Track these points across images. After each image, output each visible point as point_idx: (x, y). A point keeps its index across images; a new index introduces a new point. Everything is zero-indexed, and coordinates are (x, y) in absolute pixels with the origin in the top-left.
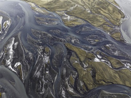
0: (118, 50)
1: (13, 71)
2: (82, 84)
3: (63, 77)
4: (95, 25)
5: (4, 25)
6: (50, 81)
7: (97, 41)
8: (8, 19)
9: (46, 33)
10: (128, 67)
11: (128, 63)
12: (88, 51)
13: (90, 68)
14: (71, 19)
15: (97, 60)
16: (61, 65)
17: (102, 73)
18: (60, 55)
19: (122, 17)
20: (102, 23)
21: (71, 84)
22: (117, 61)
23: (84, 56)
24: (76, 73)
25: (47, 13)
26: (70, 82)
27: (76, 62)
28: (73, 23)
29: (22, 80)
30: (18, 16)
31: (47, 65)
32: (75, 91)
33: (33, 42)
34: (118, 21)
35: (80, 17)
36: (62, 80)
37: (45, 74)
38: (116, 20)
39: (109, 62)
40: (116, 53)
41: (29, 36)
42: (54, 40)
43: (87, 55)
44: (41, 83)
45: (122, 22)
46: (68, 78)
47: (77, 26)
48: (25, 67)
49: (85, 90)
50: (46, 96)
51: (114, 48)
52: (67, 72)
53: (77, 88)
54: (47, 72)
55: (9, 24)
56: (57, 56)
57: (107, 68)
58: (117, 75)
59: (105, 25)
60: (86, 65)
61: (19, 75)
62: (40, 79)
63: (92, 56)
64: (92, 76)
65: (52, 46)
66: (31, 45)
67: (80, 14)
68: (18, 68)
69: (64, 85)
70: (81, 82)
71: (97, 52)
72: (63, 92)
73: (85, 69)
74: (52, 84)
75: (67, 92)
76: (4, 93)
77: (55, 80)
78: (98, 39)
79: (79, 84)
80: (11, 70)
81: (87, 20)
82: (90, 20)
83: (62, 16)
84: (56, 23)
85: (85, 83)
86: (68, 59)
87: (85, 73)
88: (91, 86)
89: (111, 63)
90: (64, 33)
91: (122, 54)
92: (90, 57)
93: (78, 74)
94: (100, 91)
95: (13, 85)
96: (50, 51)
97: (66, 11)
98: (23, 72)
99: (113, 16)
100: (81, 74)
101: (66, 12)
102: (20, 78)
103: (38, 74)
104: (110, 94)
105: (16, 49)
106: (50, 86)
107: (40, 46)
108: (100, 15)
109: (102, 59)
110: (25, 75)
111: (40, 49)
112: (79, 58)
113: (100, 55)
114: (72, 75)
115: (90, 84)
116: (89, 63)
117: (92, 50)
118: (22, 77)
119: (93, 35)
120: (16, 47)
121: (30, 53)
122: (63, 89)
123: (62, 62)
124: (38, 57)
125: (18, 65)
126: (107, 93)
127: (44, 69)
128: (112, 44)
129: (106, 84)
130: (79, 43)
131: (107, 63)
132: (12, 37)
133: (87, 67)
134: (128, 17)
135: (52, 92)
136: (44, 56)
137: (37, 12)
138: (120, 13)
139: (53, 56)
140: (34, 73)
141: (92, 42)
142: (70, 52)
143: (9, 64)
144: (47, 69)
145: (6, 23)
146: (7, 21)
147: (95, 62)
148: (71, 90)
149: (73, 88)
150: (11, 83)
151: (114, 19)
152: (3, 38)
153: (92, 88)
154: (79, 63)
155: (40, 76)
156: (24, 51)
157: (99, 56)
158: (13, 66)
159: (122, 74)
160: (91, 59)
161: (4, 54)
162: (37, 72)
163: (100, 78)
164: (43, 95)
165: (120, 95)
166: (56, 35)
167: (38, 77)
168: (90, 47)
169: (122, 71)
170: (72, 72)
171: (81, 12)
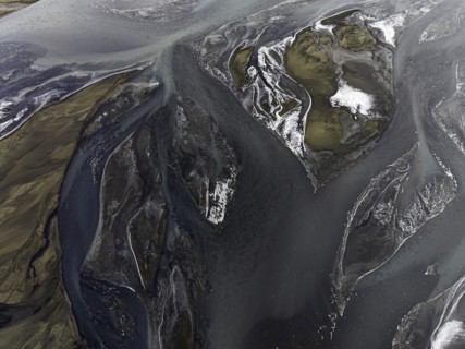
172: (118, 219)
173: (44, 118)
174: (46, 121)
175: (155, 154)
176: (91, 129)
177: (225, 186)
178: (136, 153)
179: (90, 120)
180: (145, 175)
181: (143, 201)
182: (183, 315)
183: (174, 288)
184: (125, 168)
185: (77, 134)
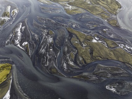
0: (114, 34)
1: (22, 49)
2: (81, 59)
3: (64, 53)
4: (94, 13)
5: (12, 13)
6: (53, 56)
7: (95, 26)
8: (15, 8)
9: (50, 19)
10: (121, 47)
11: (122, 44)
12: (87, 34)
13: (89, 47)
14: (73, 8)
15: (94, 41)
16: (63, 45)
17: (99, 51)
18: (62, 37)
19: (118, 8)
20: (101, 12)
21: (71, 58)
22: (113, 42)
23: (83, 38)
24: (76, 51)
25: (51, 3)
26: (70, 57)
27: (76, 42)
28: (74, 12)
29: (29, 56)
30: (24, 6)
31: (51, 44)
32: (75, 64)
33: (38, 27)
34: (115, 10)
35: (81, 7)
36: (64, 56)
37: (49, 51)
38: (113, 9)
39: (105, 43)
40: (112, 36)
41: (34, 22)
42: (57, 25)
43: (86, 37)
44: (45, 57)
45: (118, 12)
46: (69, 55)
47: (78, 14)
48: (32, 46)
49: (84, 63)
50: (50, 68)
51: (110, 32)
52: (68, 50)
53: (76, 62)
54: (51, 50)
55: (16, 12)
56: (59, 38)
57: (103, 47)
58: (112, 53)
59: (103, 14)
60: (85, 45)
61: (27, 51)
62: (45, 54)
63: (90, 38)
64: (90, 53)
65: (55, 29)
66: (37, 29)
67: (81, 4)
68: (25, 47)
69: (66, 59)
70: (80, 57)
71: (95, 35)
72: (65, 65)
73: (84, 48)
74: (55, 58)
75: (68, 65)
76: (14, 65)
77: (58, 56)
78: (96, 25)
79: (79, 59)
80: (20, 48)
81: (87, 9)
82: (90, 10)
83: (64, 6)
84: (59, 11)
85: (83, 58)
86: (70, 40)
87: (83, 51)
88: (89, 60)
89: (107, 43)
90: (66, 20)
91: (117, 37)
92: (89, 38)
93: (78, 52)
94: (96, 64)
95: (21, 59)
96: (53, 34)
97: (68, 1)
98: (30, 49)
99: (110, 7)
100: (81, 51)
101: (68, 3)
102: (28, 54)
103: (43, 51)
104: (105, 67)
105: (23, 32)
106: (53, 60)
107: (45, 29)
108: (99, 6)
109: (99, 40)
110: (31, 51)
111: (45, 32)
112: (79, 39)
113: (98, 37)
114: (73, 52)
115: (88, 59)
116: (88, 43)
117: (91, 34)
118: (29, 54)
119: (92, 21)
120: (23, 30)
121: (36, 35)
122: (65, 62)
123: (64, 42)
124: (43, 38)
125: (25, 44)
126: (102, 66)
127: (48, 47)
128: (109, 29)
129: (102, 59)
130: (79, 27)
131: (104, 43)
132: (19, 22)
133: (86, 47)
134: (124, 8)
135: (55, 64)
136: (48, 37)
137: (42, 2)
138: (118, 4)
139: (56, 38)
140: (40, 50)
141: (90, 27)
142: (71, 34)
143: (17, 43)
144: (51, 47)
145: (14, 11)
146: (15, 10)
147: (93, 42)
148: (71, 63)
149: (73, 61)
150: (19, 58)
151: (111, 9)
152: (11, 23)
153: (90, 62)
154: (79, 43)
155: (44, 53)
156: (31, 33)
157: (96, 38)
158: (21, 45)
159: (116, 52)
160: (89, 40)
161: (13, 35)
162: (42, 50)
163: (97, 54)
164: (48, 66)
165: (114, 68)
166: (59, 21)
167: (43, 53)
168: (89, 31)
169: (117, 50)
170: (72, 50)
171: (82, 3)
172: (107, 69)
173: (129, 56)
174: (128, 56)
175: (122, 77)
176: (127, 64)
177: (115, 91)
178: (122, 73)
179: (130, 64)
180: (116, 74)
181: (111, 74)
182: (90, 79)
183: (94, 78)
184: (118, 71)
185: (125, 62)
